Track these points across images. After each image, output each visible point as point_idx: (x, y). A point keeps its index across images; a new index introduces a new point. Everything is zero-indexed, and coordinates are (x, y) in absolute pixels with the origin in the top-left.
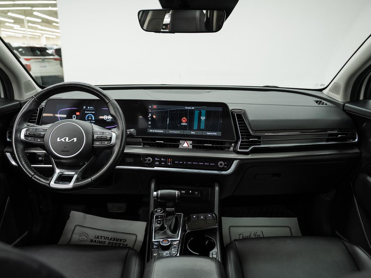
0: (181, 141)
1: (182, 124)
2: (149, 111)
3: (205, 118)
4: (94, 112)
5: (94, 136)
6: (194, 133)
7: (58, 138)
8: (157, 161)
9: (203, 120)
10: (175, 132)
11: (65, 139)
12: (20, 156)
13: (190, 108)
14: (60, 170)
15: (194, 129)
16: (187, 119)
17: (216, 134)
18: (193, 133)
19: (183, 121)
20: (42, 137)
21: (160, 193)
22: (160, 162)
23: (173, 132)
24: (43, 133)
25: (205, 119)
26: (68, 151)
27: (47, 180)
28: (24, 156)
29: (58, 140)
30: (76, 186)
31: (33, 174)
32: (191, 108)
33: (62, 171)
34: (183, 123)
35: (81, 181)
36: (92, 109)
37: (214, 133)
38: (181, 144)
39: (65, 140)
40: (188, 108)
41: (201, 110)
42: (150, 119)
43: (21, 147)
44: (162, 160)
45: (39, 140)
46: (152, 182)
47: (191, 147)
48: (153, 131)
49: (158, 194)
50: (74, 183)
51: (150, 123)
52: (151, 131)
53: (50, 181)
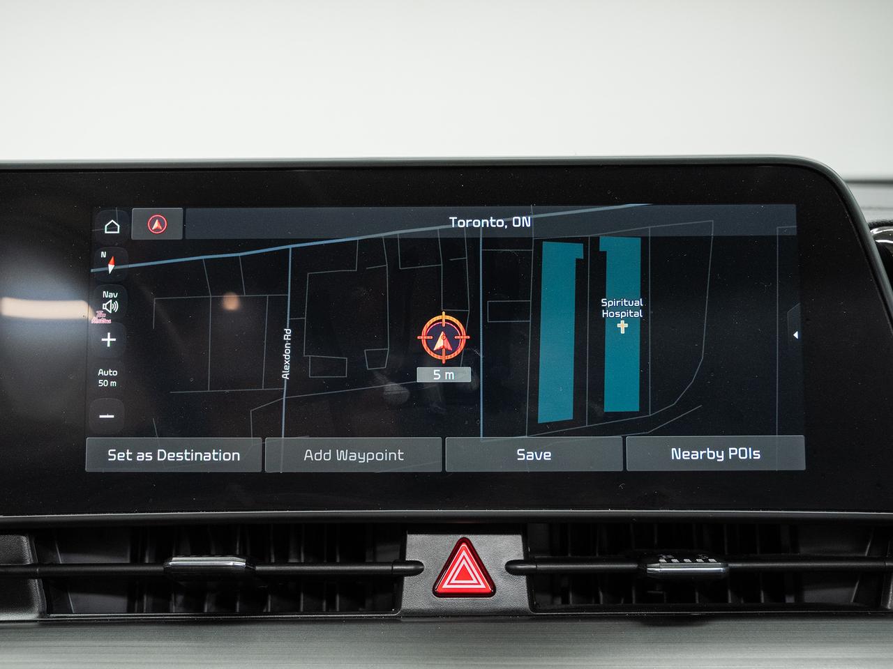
0: (413, 540)
1: (429, 375)
2: (105, 263)
3: (644, 309)
6: (547, 456)
9: (623, 326)
10: (354, 457)
13: (491, 222)
15: (542, 419)
16: (472, 330)
17: (757, 455)
18: (531, 456)
19: (431, 344)
23: (342, 455)
25: (643, 321)
32: (500, 223)
34: (438, 364)
37: (734, 451)
38: (417, 569)
40: (478, 223)
41: (596, 241)
47: (514, 593)
48: (141, 457)
51: (110, 378)
52: (120, 457)
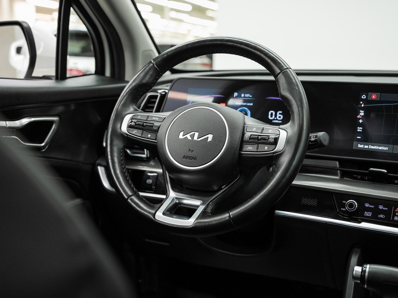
2: (361, 104)
4: (251, 104)
5: (245, 135)
7: (182, 133)
8: (368, 209)
11: (192, 134)
12: (116, 160)
14: (176, 194)
20: (155, 131)
21: (370, 270)
22: (376, 212)
24: (157, 124)
26: (195, 158)
27: (152, 207)
28: (122, 161)
29: (181, 136)
30: (199, 224)
31: (130, 193)
33: (180, 195)
35: (209, 217)
36: (249, 97)
39: (193, 136)
42: (361, 121)
43: (118, 144)
44: (381, 208)
45: (149, 136)
46: (354, 254)
48: (365, 147)
49: (363, 272)
50: (197, 219)
51: (360, 129)
52: (361, 146)
53: (156, 209)
